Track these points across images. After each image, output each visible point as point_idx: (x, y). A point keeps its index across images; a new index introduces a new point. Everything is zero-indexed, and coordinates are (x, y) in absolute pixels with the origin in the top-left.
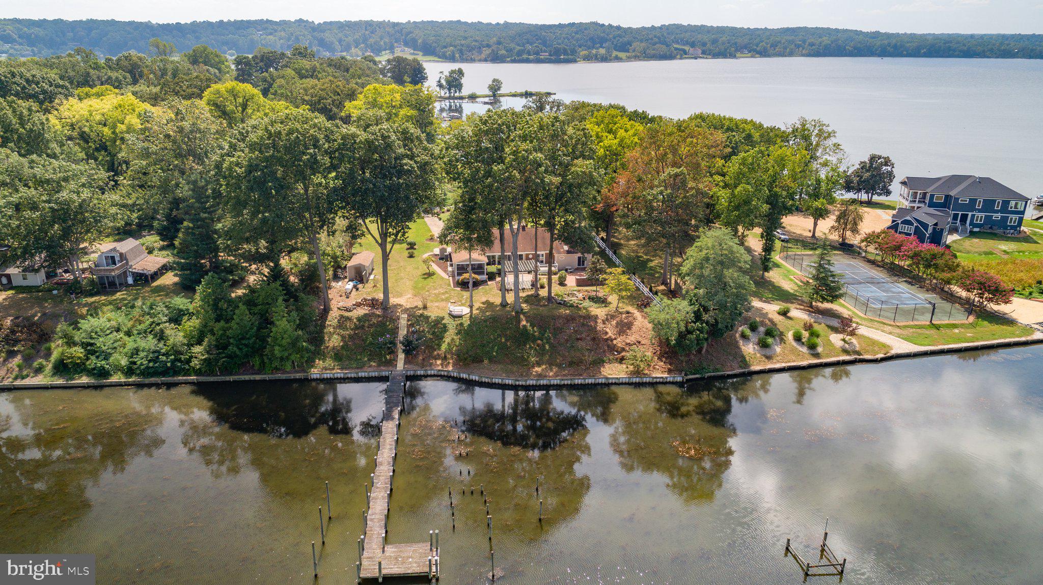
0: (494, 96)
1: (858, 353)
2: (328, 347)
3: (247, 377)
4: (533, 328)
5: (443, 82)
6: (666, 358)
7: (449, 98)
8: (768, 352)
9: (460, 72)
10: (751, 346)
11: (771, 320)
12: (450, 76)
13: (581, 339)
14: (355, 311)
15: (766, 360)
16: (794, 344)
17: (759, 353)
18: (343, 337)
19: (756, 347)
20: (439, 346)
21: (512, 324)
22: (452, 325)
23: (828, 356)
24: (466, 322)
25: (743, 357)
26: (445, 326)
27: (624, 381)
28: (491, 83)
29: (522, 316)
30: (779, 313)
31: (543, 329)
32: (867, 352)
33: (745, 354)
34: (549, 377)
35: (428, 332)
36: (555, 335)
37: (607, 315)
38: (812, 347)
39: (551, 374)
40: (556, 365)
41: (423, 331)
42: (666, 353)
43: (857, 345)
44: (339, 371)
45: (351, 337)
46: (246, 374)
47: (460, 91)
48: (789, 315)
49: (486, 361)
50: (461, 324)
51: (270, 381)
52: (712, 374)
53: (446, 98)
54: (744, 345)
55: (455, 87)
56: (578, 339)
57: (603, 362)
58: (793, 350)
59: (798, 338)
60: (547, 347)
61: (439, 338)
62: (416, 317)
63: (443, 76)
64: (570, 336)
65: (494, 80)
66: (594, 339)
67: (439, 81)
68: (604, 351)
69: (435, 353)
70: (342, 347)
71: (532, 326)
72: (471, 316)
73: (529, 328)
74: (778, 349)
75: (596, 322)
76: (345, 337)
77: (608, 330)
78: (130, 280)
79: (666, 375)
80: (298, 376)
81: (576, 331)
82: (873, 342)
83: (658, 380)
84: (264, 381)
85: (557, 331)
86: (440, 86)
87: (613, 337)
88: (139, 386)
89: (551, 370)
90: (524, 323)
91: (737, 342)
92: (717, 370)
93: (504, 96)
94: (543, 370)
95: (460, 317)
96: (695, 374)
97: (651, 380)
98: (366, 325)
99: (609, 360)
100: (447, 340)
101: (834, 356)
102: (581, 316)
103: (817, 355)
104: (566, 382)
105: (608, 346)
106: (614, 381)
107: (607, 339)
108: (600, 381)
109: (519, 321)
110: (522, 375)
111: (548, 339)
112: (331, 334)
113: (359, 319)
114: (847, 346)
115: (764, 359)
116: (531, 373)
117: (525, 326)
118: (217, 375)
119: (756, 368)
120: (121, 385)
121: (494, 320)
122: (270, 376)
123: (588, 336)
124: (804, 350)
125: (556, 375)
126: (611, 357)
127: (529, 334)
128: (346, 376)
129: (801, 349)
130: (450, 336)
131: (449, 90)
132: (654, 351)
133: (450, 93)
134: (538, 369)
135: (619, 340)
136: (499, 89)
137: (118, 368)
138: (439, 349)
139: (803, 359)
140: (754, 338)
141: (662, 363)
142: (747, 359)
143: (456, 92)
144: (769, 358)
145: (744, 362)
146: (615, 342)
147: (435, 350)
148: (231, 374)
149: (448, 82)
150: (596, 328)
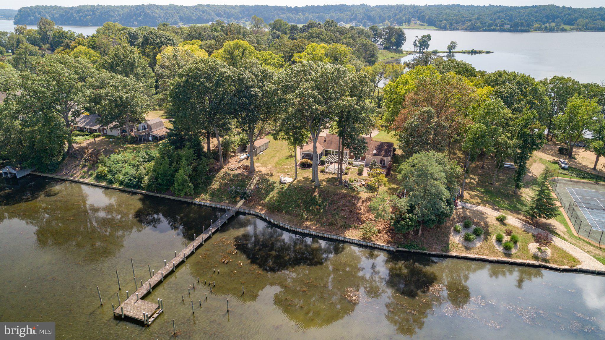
0: (450, 52)
1: (547, 261)
2: (211, 188)
3: (166, 196)
4: (319, 198)
5: (417, 43)
6: (391, 233)
7: (420, 52)
8: (469, 245)
9: (429, 37)
10: (458, 238)
11: (486, 224)
12: (422, 39)
13: (343, 210)
14: (235, 171)
15: (465, 250)
16: (494, 243)
17: (462, 244)
18: (221, 184)
19: (461, 239)
20: (265, 198)
21: (309, 193)
22: (277, 187)
23: (518, 257)
24: (286, 187)
25: (448, 244)
26: (274, 188)
27: (355, 242)
28: (449, 44)
29: (317, 190)
30: (497, 219)
31: (324, 200)
32: (555, 261)
33: (450, 242)
34: (312, 229)
35: (264, 189)
36: (330, 204)
37: (367, 198)
38: (507, 248)
39: (314, 228)
40: (320, 223)
41: (261, 188)
42: (392, 230)
43: (550, 255)
44: (208, 202)
45: (225, 185)
46: (167, 195)
47: (427, 48)
48: (505, 222)
49: (284, 212)
50: (283, 188)
51: (176, 200)
52: (418, 251)
53: (417, 53)
54: (453, 236)
55: (425, 46)
56: (342, 210)
57: (351, 227)
58: (491, 248)
59: (499, 240)
60: (322, 211)
61: (267, 193)
62: (263, 180)
63: (417, 39)
64: (338, 207)
65: (452, 43)
66: (351, 212)
67: (415, 42)
68: (354, 221)
69: (261, 202)
70: (218, 189)
71: (320, 196)
72: (290, 184)
73: (317, 197)
74: (478, 244)
75: (358, 201)
76: (222, 184)
77: (362, 208)
78: (150, 139)
79: (384, 244)
80: (189, 200)
81: (343, 205)
82: (566, 255)
83: (377, 246)
84: (173, 200)
85: (333, 202)
86: (415, 45)
87: (363, 213)
88: (123, 191)
89: (316, 225)
90: (316, 194)
91: (450, 233)
92: (423, 249)
93: (456, 52)
94: (311, 224)
95: (284, 183)
96: (404, 248)
97: (373, 245)
98: (236, 179)
99: (355, 227)
100: (271, 196)
101: (523, 259)
102: (350, 196)
103: (509, 255)
104: (319, 235)
105: (358, 218)
106: (349, 241)
107: (359, 214)
108: (340, 239)
109: (314, 192)
110: (297, 224)
111: (324, 207)
112: (216, 181)
113: (234, 176)
114: (539, 254)
115: (463, 248)
116: (303, 225)
117: (315, 196)
118: (154, 193)
119: (453, 253)
120: (116, 189)
121: (301, 188)
122: (177, 198)
123: (349, 209)
124: (500, 249)
125: (316, 229)
126: (356, 225)
127: (315, 201)
128: (211, 205)
129: (498, 248)
130: (274, 194)
131: (420, 47)
132: (385, 227)
133: (420, 49)
134: (308, 223)
135: (366, 215)
136: (454, 48)
137: (117, 180)
138: (264, 200)
139: (496, 254)
140: (463, 232)
141: (386, 236)
142: (450, 246)
143: (424, 49)
144: (467, 249)
145: (447, 248)
146: (362, 216)
147: (262, 200)
148: (160, 193)
149: (420, 42)
150: (356, 205)
